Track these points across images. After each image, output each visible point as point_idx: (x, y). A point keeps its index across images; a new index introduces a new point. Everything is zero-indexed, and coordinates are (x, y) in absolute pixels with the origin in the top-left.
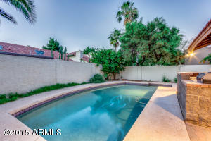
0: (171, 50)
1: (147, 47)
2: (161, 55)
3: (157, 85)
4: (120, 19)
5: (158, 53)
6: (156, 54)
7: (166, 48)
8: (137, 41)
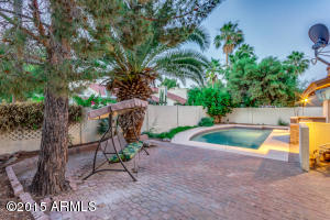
0: (287, 91)
1: (260, 88)
2: (275, 97)
3: (271, 129)
4: (218, 45)
5: (273, 94)
6: (270, 96)
7: (282, 90)
8: (248, 82)
